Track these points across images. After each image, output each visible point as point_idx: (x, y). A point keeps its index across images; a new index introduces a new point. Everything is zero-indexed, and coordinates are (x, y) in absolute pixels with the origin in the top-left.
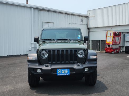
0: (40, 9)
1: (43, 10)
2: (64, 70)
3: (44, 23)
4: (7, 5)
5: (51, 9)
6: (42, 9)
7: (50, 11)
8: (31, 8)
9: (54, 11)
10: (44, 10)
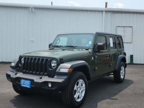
0: (114, 12)
1: (118, 12)
2: (25, 81)
3: (118, 27)
4: (77, 11)
5: (129, 9)
6: (116, 12)
7: (127, 12)
8: (102, 11)
9: (133, 12)
10: (120, 12)
